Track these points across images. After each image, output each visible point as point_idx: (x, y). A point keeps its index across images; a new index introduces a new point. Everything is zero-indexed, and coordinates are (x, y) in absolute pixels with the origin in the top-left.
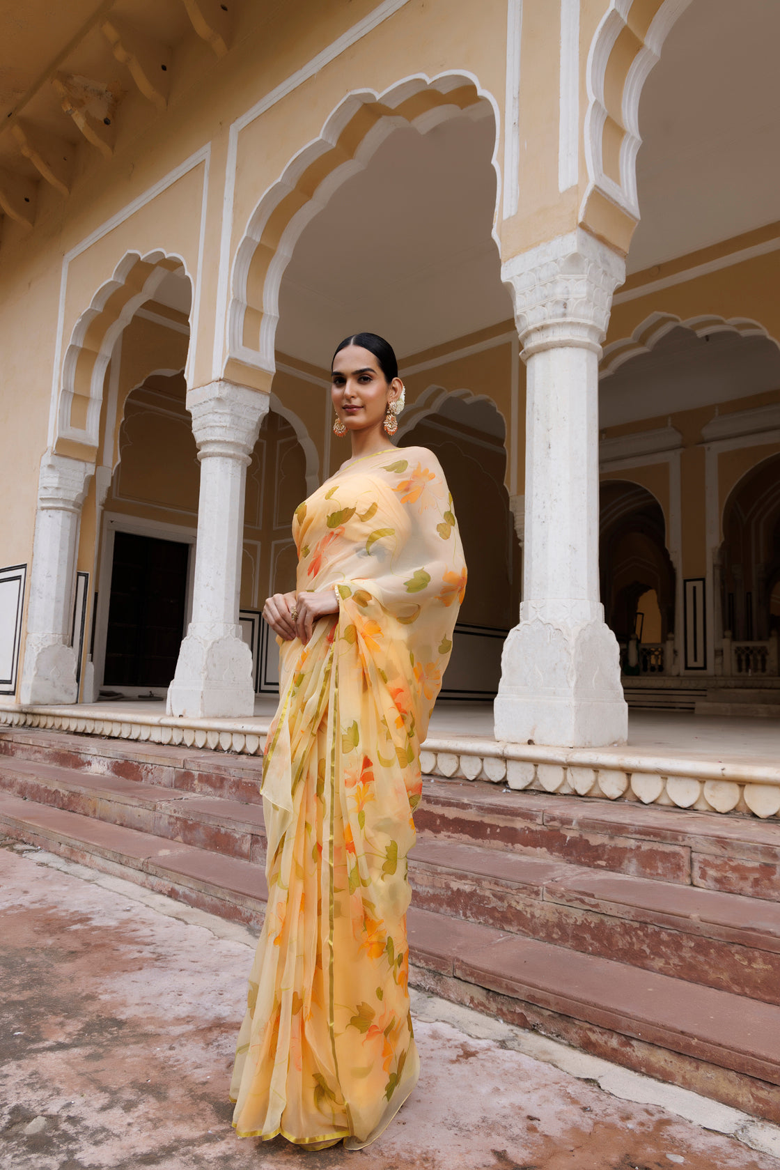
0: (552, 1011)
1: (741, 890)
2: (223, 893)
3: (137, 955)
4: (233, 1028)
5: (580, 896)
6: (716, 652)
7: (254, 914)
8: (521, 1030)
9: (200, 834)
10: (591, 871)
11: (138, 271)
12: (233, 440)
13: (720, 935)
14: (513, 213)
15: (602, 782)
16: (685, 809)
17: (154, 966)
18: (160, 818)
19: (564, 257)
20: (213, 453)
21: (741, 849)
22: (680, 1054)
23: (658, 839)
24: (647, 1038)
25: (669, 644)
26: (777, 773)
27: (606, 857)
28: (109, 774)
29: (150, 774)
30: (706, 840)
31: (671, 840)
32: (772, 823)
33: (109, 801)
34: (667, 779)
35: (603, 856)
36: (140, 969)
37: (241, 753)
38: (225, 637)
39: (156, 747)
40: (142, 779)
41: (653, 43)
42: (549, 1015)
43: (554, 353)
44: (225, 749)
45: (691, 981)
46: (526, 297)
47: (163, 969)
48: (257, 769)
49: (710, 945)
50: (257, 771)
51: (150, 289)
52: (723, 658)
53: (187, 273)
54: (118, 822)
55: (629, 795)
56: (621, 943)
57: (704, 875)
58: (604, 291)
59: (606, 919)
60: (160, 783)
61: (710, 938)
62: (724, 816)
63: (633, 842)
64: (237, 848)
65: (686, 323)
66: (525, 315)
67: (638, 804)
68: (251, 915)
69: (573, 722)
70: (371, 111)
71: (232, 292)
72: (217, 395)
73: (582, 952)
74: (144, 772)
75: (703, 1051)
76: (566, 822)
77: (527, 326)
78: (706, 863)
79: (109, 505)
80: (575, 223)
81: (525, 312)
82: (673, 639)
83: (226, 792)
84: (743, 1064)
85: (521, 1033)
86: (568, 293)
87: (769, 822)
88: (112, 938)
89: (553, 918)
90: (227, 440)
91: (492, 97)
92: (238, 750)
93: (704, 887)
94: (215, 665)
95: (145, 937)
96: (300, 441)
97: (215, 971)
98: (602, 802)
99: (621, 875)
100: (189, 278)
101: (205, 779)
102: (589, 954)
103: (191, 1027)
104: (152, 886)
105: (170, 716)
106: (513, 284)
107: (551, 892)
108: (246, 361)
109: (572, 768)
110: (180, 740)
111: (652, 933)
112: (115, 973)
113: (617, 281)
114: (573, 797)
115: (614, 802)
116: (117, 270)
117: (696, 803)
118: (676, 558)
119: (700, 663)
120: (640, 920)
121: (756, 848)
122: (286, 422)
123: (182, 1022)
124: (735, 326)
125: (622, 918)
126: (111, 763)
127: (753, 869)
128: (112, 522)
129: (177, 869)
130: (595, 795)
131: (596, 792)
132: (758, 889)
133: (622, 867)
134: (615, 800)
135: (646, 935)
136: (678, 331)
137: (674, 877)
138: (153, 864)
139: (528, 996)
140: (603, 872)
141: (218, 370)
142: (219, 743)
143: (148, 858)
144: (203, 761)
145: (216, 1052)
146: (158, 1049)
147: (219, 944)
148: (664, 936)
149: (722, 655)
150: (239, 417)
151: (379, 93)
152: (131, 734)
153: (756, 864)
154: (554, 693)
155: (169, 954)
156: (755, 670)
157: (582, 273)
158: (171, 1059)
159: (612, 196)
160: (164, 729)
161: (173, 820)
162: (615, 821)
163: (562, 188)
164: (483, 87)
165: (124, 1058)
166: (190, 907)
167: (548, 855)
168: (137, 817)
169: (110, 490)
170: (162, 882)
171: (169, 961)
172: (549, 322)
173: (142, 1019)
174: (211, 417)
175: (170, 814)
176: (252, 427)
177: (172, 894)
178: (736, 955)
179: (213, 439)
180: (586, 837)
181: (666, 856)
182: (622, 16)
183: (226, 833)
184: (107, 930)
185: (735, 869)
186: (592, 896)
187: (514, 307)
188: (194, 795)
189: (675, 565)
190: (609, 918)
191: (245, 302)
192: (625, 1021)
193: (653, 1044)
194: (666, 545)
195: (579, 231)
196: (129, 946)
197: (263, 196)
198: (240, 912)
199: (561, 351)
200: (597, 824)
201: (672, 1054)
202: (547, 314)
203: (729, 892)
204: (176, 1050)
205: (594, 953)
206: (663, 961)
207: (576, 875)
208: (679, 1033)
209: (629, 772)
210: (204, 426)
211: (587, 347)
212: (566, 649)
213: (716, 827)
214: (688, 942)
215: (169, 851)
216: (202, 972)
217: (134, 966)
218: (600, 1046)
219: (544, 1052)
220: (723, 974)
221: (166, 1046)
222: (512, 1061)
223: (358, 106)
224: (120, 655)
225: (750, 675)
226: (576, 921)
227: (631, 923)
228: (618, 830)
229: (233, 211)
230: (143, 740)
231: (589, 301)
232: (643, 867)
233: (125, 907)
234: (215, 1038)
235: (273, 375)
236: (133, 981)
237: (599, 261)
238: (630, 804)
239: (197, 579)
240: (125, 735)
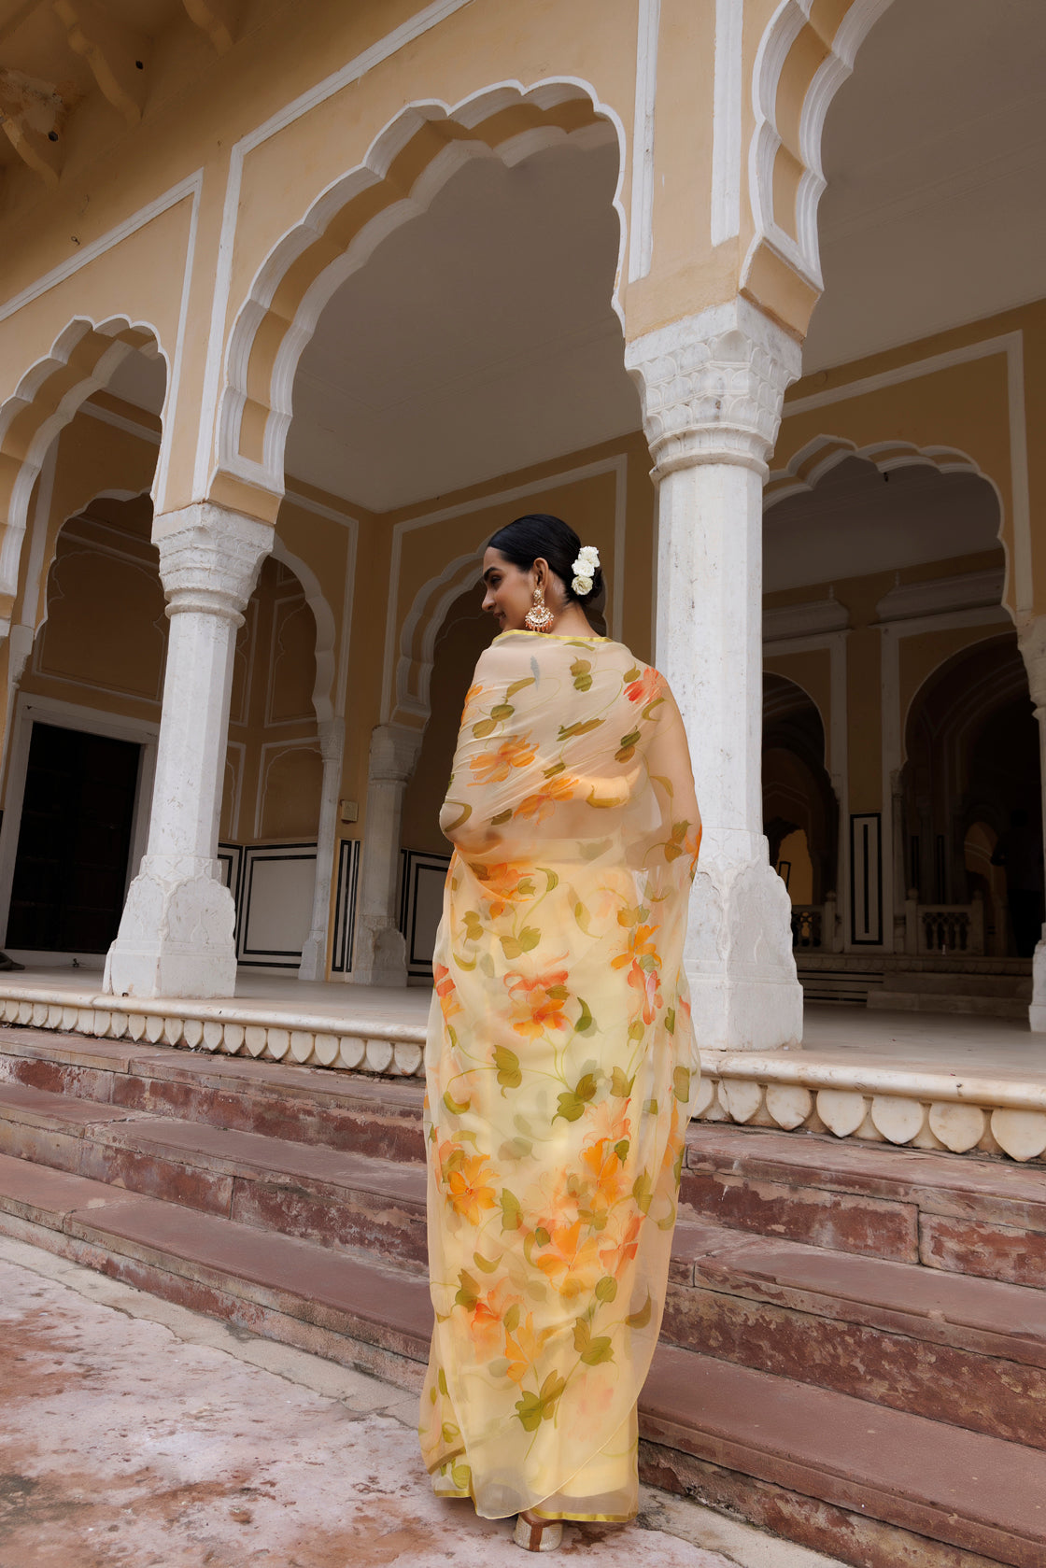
0: (719, 1466)
1: (998, 1272)
2: (189, 1269)
3: (54, 1368)
4: (210, 1493)
5: (751, 1280)
6: (895, 919)
7: (238, 1304)
8: (669, 1496)
9: (154, 1175)
10: (763, 1241)
11: (88, 345)
12: (219, 589)
13: (977, 1344)
14: (643, 275)
15: (773, 1103)
16: (900, 1146)
17: (82, 1388)
18: (92, 1148)
19: (717, 336)
20: (189, 607)
21: (997, 1209)
22: (929, 1539)
23: (867, 1192)
24: (875, 1512)
25: (828, 906)
26: (1042, 1093)
27: (785, 1219)
28: (12, 1080)
29: (75, 1081)
30: (942, 1194)
31: (887, 1194)
32: (1035, 1168)
33: (12, 1122)
34: (872, 1099)
35: (780, 1217)
36: (60, 1392)
37: (217, 1052)
38: (196, 878)
39: (87, 1041)
40: (63, 1090)
41: (843, 50)
42: (714, 1473)
43: (702, 473)
44: (192, 1046)
45: (931, 1417)
46: (660, 391)
47: (95, 1392)
48: (242, 1076)
49: (961, 1360)
50: (243, 1079)
51: (101, 377)
52: (905, 928)
53: (160, 350)
54: (24, 1155)
55: (812, 1123)
56: (819, 1355)
57: (938, 1249)
58: (773, 388)
59: (794, 1317)
60: (91, 1095)
61: (961, 1349)
62: (961, 1157)
63: (827, 1195)
64: (210, 1198)
65: (862, 452)
66: (659, 417)
67: (828, 1138)
68: (233, 1304)
69: (727, 1013)
70: (437, 131)
71: (225, 378)
72: (198, 522)
73: (755, 1368)
74: (66, 1079)
75: (967, 1535)
76: (722, 1163)
77: (661, 433)
78: (942, 1230)
79: (27, 683)
80: (735, 289)
81: (659, 413)
82: (834, 900)
83: (192, 1111)
84: (1034, 1558)
85: (669, 1502)
86: (723, 387)
87: (1031, 1168)
88: (13, 1339)
89: (710, 1314)
90: (211, 589)
91: (615, 113)
92: (212, 1046)
93: (939, 1267)
94: (179, 919)
95: (69, 1338)
96: (309, 601)
97: (180, 1396)
98: (773, 1134)
99: (808, 1247)
100: (163, 356)
101: (162, 1090)
102: (768, 1372)
103: (142, 1491)
104: (76, 1256)
105: (108, 994)
106: (643, 373)
107: (707, 1273)
108: (243, 477)
109: (726, 1082)
110: (123, 1031)
111: (868, 1340)
112: (19, 1397)
113: (791, 374)
114: (727, 1126)
115: (791, 1135)
116: (57, 343)
117: (916, 1137)
118: (840, 783)
119: (873, 936)
120: (849, 1319)
121: (1020, 1208)
122: (289, 574)
123: (128, 1482)
124: (933, 458)
125: (820, 1316)
126: (16, 1064)
127: (1017, 1240)
128: (29, 708)
129: (117, 1229)
130: (761, 1124)
131: (762, 1119)
132: (1024, 1271)
133: (810, 1235)
134: (792, 1131)
135: (859, 1343)
136: (851, 464)
137: (892, 1252)
138: (79, 1221)
139: (681, 1440)
140: (782, 1242)
141: (201, 486)
142: (182, 1036)
143: (72, 1212)
144: (158, 1063)
145: (185, 1535)
146: (91, 1529)
147: (183, 1350)
148: (887, 1345)
149: (905, 923)
150: (229, 557)
151: (452, 105)
152: (47, 1020)
153: (1022, 1233)
154: (698, 968)
155: (104, 1367)
156: (952, 946)
157: (744, 361)
158: (113, 1547)
159: (787, 255)
160: (98, 1014)
161: (111, 1153)
162: (800, 1163)
163: (715, 240)
164: (602, 101)
165: (34, 1546)
166: (136, 1290)
167: (694, 1214)
168: (54, 1147)
169: (29, 660)
170: (93, 1250)
171: (104, 1378)
172: (694, 427)
173: (64, 1476)
174: (188, 554)
175: (105, 1142)
176: (248, 571)
177: (108, 1270)
178: (1003, 1376)
179: (190, 587)
180: (754, 1187)
181: (879, 1219)
182: (803, 8)
183: (193, 1175)
184: (7, 1326)
185: (988, 1240)
186: (773, 1280)
187: (643, 407)
188: (143, 1114)
189: (838, 794)
190: (798, 1315)
191: (244, 393)
192: (839, 1485)
193: (885, 1522)
194: (825, 766)
195: (740, 301)
196: (40, 1353)
197: (279, 242)
198: (215, 1300)
199: (711, 469)
200: (771, 1167)
201: (916, 1540)
202: (695, 416)
203: (979, 1277)
204: (120, 1531)
205: (776, 1371)
206: (886, 1384)
207: (742, 1247)
208: (926, 1505)
209: (813, 1089)
210: (177, 568)
211: (749, 465)
212: (715, 902)
213: (956, 1175)
214: (926, 1354)
215: (104, 1201)
216: (158, 1398)
217: (50, 1386)
218: (798, 1524)
219: (710, 1534)
220: (982, 1408)
221: (104, 1524)
222: (660, 1550)
223: (419, 124)
224: (33, 904)
225: (944, 953)
226: (747, 1319)
227: (835, 1323)
228: (805, 1176)
229: (233, 265)
230: (66, 1030)
231: (752, 400)
232: (843, 1235)
233: (34, 1290)
234: (183, 1509)
235: (281, 498)
236: (48, 1413)
237: (766, 344)
238: (816, 1137)
239: (159, 790)
240: (38, 1023)
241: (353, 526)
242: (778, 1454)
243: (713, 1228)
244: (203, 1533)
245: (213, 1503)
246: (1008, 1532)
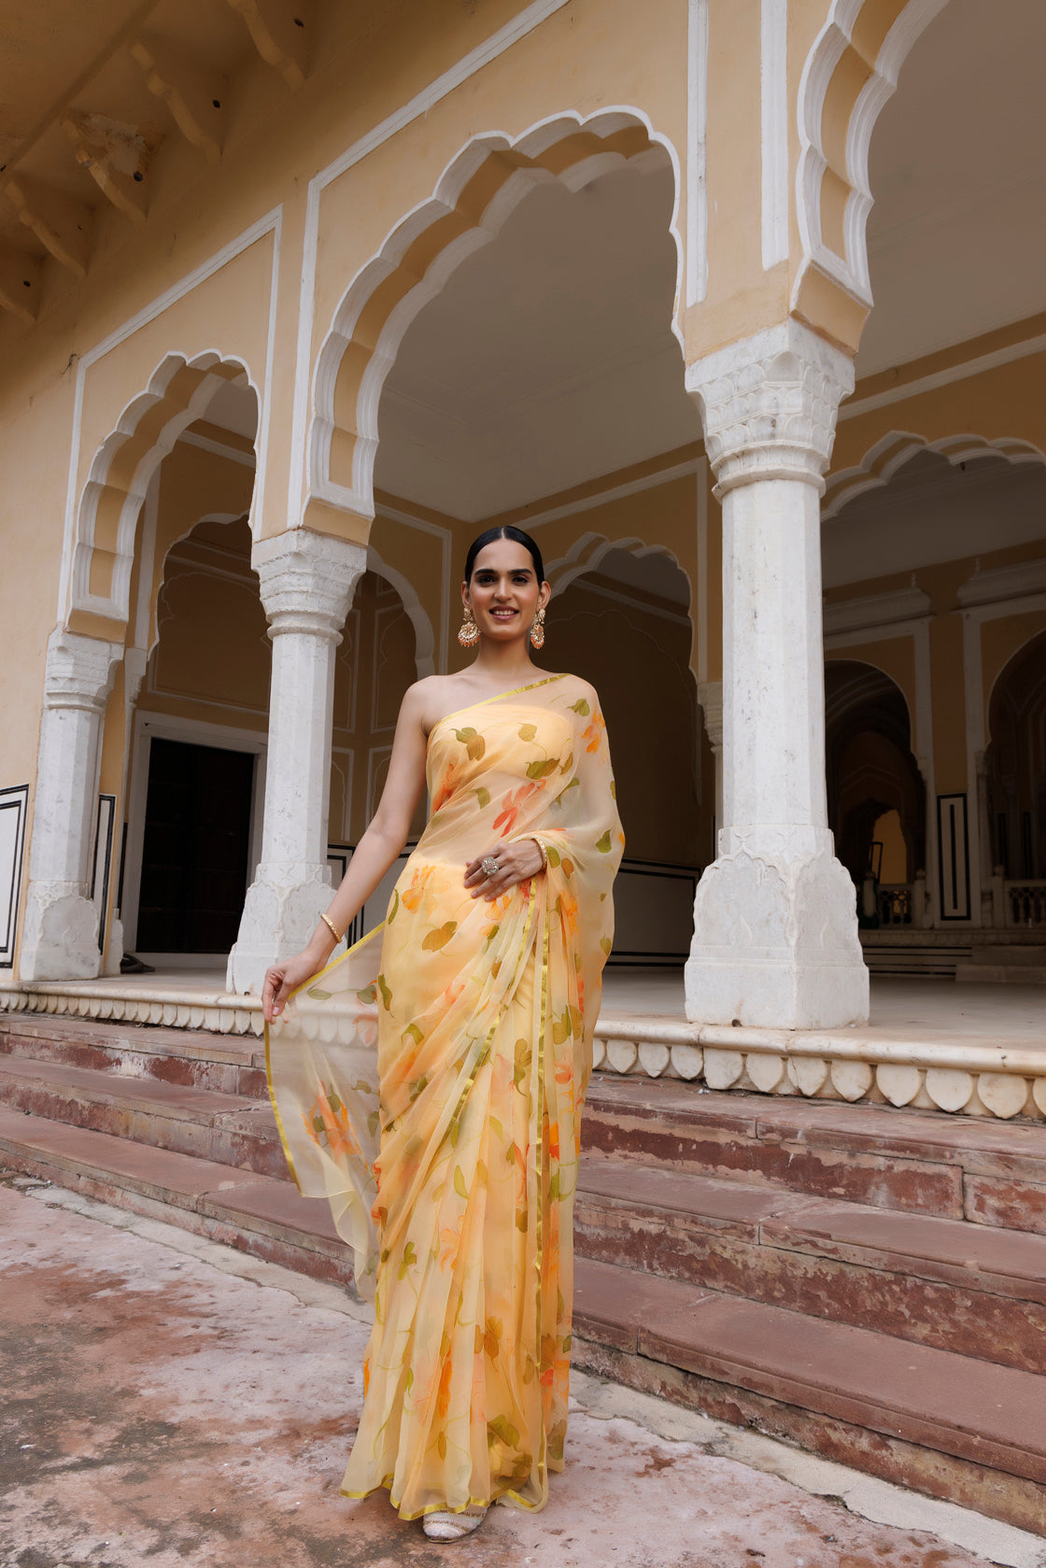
0: (776, 1401)
1: (1034, 1225)
2: (311, 1241)
3: (192, 1331)
5: (810, 1238)
6: (983, 894)
8: (734, 1428)
9: (277, 1159)
10: (825, 1202)
11: (183, 379)
12: (317, 610)
13: (1007, 1289)
14: (700, 299)
15: (837, 1077)
16: (952, 1113)
17: (215, 1347)
18: (220, 1136)
19: (771, 357)
20: (290, 628)
21: (1032, 1168)
22: (956, 1458)
23: (917, 1156)
24: (910, 1437)
25: (918, 883)
27: (844, 1182)
28: (146, 1076)
29: (204, 1075)
30: (984, 1156)
31: (935, 1158)
33: (148, 1114)
34: (926, 1071)
35: (841, 1180)
36: (197, 1351)
38: (308, 882)
39: (214, 1038)
40: (193, 1084)
41: (886, 69)
42: (772, 1406)
43: (759, 488)
45: (968, 1355)
46: (719, 412)
47: (229, 1351)
49: (994, 1304)
51: (199, 406)
52: (993, 903)
53: (251, 383)
54: (160, 1144)
55: (873, 1095)
56: (870, 1302)
57: (981, 1206)
58: (826, 403)
59: (847, 1269)
60: (219, 1088)
61: (993, 1293)
62: (1006, 1122)
63: (882, 1159)
65: (935, 445)
66: (718, 436)
67: (887, 1108)
69: (795, 995)
70: (502, 161)
71: (313, 408)
72: (294, 548)
73: (815, 1316)
74: (196, 1074)
75: (989, 1454)
76: (788, 1133)
77: (722, 452)
78: (984, 1189)
79: (143, 701)
80: (786, 312)
81: (718, 433)
82: (924, 878)
85: (733, 1432)
86: (777, 406)
88: (155, 1307)
89: (774, 1269)
90: (309, 611)
91: (668, 141)
93: (982, 1222)
94: (294, 922)
95: (203, 1305)
96: (407, 610)
97: (303, 1352)
98: (838, 1106)
99: (865, 1206)
100: (253, 388)
102: (825, 1318)
103: (270, 1433)
104: (210, 1233)
105: (232, 993)
106: (702, 394)
107: (771, 1232)
108: (334, 502)
109: (795, 1059)
110: (246, 1027)
111: (912, 1288)
112: (162, 1357)
113: (844, 389)
114: (796, 1099)
115: (853, 1106)
116: (153, 379)
117: (966, 1105)
118: (926, 765)
119: (962, 911)
120: (895, 1270)
122: (387, 585)
123: (258, 1425)
124: (1002, 449)
125: (870, 1267)
126: (149, 1061)
128: (147, 725)
129: (246, 1208)
130: (827, 1096)
131: (827, 1092)
133: (868, 1196)
134: (855, 1102)
135: (904, 1291)
136: (924, 456)
137: (940, 1210)
138: (210, 1202)
139: (743, 1379)
140: (841, 1203)
141: (296, 515)
143: (205, 1194)
145: (307, 1467)
146: (226, 1465)
147: (306, 1313)
148: (929, 1292)
149: (992, 899)
150: (325, 579)
151: (514, 137)
152: (176, 1019)
154: (768, 955)
155: (235, 1329)
156: (1038, 919)
157: (797, 379)
158: (245, 1478)
159: (836, 275)
160: (223, 1012)
161: (237, 1139)
162: (857, 1132)
163: (767, 264)
164: (657, 129)
165: (177, 1480)
166: (264, 1262)
167: (764, 1180)
168: (187, 1136)
169: (144, 681)
170: (225, 1227)
171: (237, 1339)
172: (752, 445)
173: (202, 1422)
174: (286, 578)
175: (233, 1130)
176: (343, 592)
177: (239, 1244)
178: (1030, 1317)
179: (289, 609)
180: (816, 1154)
181: (928, 1180)
182: (844, 32)
184: (149, 1296)
185: (1024, 1197)
186: (828, 1237)
187: (704, 426)
189: (925, 776)
190: (851, 1267)
191: (332, 421)
192: (879, 1413)
193: (919, 1445)
194: (912, 749)
195: (791, 322)
196: (179, 1319)
197: (356, 277)
198: (335, 1268)
199: (768, 485)
200: (831, 1135)
201: (945, 1459)
202: (750, 435)
203: (1016, 1230)
204: (251, 1466)
205: (832, 1318)
206: (928, 1327)
207: (804, 1208)
208: (955, 1429)
209: (873, 1063)
210: (276, 592)
211: (805, 479)
212: (782, 893)
213: (997, 1138)
214: (963, 1300)
215: (233, 1183)
216: (284, 1354)
217: (189, 1346)
218: (845, 1449)
219: (767, 1459)
220: (1012, 1345)
221: (237, 1460)
222: (723, 1472)
223: (484, 156)
224: (160, 909)
225: (1030, 926)
226: (807, 1272)
227: (883, 1274)
228: (861, 1143)
229: (315, 298)
230: (194, 1028)
231: (806, 417)
232: (896, 1196)
233: (173, 1264)
234: (305, 1447)
235: (372, 520)
236: (187, 1369)
237: (819, 362)
238: (877, 1107)
239: (269, 803)
240: (168, 1022)
241: (446, 537)
242: (827, 1388)
243: (780, 1192)
244: (324, 1466)
245: (332, 1442)
246: (1024, 1450)
